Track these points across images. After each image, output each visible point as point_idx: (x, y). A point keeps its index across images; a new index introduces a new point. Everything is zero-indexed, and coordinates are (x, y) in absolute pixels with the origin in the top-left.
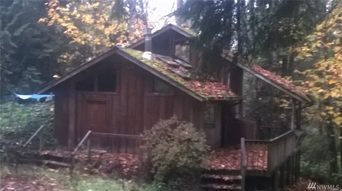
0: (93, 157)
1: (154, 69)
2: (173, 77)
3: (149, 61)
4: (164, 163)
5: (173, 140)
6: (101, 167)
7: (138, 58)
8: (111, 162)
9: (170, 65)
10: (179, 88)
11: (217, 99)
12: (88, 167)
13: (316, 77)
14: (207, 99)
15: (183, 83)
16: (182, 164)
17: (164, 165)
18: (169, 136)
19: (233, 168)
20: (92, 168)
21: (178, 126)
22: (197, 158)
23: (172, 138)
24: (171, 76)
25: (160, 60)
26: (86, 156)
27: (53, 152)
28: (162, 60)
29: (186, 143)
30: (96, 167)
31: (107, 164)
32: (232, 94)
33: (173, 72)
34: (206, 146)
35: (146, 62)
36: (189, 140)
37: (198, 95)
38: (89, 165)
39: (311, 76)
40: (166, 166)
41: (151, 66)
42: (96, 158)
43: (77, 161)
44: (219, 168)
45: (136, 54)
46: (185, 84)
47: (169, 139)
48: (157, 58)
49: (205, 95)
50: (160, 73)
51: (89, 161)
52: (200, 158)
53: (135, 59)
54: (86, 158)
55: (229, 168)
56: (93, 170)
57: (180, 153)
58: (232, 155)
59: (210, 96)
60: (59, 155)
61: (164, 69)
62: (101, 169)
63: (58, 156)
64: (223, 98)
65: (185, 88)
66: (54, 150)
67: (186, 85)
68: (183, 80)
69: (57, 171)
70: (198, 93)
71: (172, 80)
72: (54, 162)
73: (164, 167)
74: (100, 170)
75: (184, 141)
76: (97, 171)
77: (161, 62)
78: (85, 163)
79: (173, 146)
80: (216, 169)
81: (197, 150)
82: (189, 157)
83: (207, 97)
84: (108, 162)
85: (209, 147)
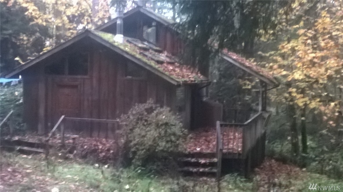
0: (67, 142)
1: (127, 53)
2: (147, 61)
3: (121, 44)
4: (143, 147)
5: (150, 124)
6: (75, 152)
7: (111, 41)
8: (85, 147)
9: (141, 48)
10: (153, 71)
11: (190, 82)
12: (62, 153)
13: (279, 59)
14: (181, 82)
15: (157, 66)
16: (161, 148)
17: (142, 150)
18: (146, 121)
19: (209, 151)
20: (66, 154)
21: (155, 110)
22: (175, 142)
23: (149, 122)
24: (145, 60)
25: (130, 43)
26: (60, 141)
27: (23, 138)
28: (133, 43)
29: (163, 127)
30: (71, 152)
31: (82, 149)
32: (201, 77)
33: (146, 56)
34: (183, 129)
35: (119, 45)
36: (166, 124)
37: (172, 79)
38: (63, 150)
39: (275, 58)
40: (145, 150)
41: (124, 50)
42: (69, 143)
43: (51, 147)
44: (195, 151)
45: (108, 36)
46: (159, 67)
47: (145, 124)
48: (128, 41)
49: (179, 78)
50: (133, 56)
51: (63, 146)
52: (178, 142)
53: (107, 42)
54: (59, 143)
55: (204, 151)
56: (67, 155)
57: (158, 137)
58: (204, 138)
59: (183, 80)
60: (31, 141)
61: (136, 52)
62: (76, 154)
63: (29, 141)
64: (195, 81)
65: (159, 71)
66: (24, 135)
67: (159, 69)
68: (156, 63)
69: (30, 157)
70: (172, 77)
71: (146, 64)
72: (25, 148)
73: (143, 152)
74: (75, 156)
75: (162, 125)
76: (71, 156)
77: (132, 45)
78: (59, 148)
79: (151, 130)
80: (192, 152)
81: (174, 134)
82: (167, 142)
83: (181, 80)
84: (82, 147)
85: (186, 130)
